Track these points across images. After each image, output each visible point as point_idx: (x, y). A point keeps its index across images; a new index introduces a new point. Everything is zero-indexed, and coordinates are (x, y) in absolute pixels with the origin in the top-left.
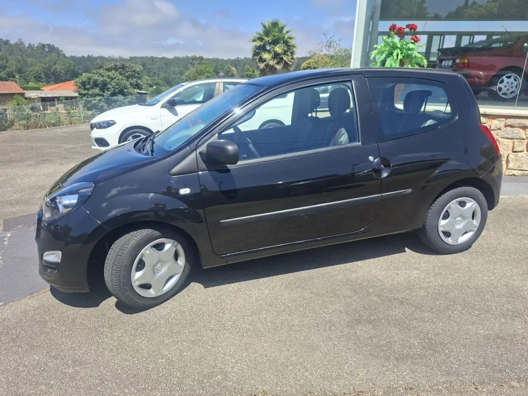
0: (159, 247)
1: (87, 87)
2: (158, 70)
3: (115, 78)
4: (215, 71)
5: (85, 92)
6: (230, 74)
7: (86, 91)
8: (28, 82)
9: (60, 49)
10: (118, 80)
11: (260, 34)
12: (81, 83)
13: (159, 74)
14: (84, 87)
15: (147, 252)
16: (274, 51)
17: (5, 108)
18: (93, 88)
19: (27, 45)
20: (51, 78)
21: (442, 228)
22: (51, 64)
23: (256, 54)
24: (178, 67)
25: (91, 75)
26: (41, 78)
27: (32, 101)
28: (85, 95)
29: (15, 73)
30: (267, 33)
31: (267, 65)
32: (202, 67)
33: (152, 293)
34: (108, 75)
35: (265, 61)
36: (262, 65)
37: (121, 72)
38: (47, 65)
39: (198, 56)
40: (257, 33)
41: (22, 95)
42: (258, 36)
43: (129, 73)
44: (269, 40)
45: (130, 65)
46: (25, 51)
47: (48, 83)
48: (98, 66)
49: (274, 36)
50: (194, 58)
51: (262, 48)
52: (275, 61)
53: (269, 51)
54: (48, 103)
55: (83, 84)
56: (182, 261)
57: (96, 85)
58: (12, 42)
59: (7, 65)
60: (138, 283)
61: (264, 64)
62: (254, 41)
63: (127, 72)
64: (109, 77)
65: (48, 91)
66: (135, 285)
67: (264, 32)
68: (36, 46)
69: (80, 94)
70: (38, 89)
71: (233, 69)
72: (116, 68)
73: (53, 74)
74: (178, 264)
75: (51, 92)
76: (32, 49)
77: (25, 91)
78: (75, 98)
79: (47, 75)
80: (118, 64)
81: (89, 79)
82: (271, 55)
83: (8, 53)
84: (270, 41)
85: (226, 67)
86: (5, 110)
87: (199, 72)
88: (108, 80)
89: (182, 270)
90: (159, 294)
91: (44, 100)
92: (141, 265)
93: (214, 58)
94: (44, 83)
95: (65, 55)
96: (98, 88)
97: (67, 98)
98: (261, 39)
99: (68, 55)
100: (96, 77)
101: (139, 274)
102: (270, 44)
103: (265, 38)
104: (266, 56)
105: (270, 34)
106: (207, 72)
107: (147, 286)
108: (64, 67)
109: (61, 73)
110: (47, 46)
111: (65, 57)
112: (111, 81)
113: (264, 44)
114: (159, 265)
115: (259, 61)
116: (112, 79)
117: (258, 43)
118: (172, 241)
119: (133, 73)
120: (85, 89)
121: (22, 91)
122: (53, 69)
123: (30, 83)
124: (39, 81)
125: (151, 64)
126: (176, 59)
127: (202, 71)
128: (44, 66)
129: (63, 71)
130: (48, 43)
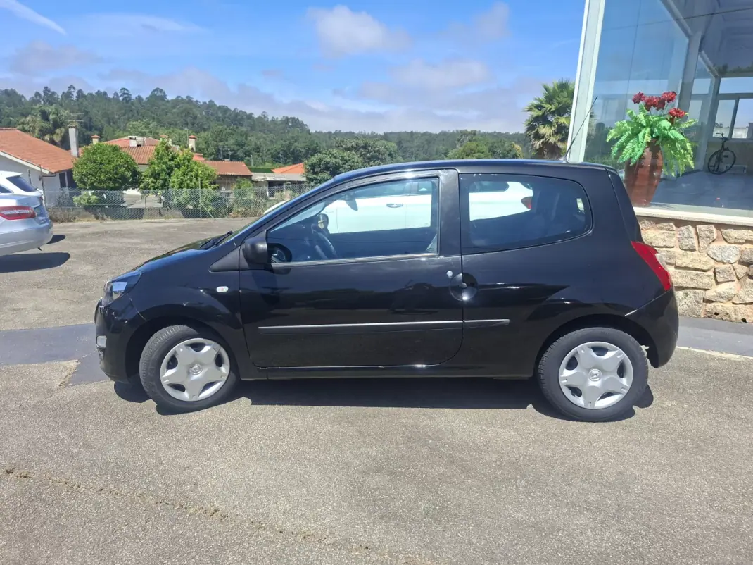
0: (197, 347)
1: (316, 170)
2: (417, 149)
3: (350, 160)
4: (490, 151)
5: (312, 176)
6: (512, 153)
7: (315, 176)
8: (264, 162)
9: (305, 123)
10: (353, 162)
11: (540, 101)
12: (310, 166)
13: (417, 154)
14: (314, 170)
15: (181, 349)
16: (557, 123)
17: (229, 191)
18: (322, 171)
19: (270, 118)
20: (289, 158)
21: (565, 381)
22: (292, 141)
23: (531, 127)
24: (443, 145)
25: (324, 156)
26: (279, 158)
27: (258, 184)
28: (312, 180)
29: (252, 152)
30: (550, 99)
31: (546, 144)
32: (473, 145)
33: (186, 396)
34: (342, 157)
35: (543, 137)
36: (538, 144)
37: (362, 152)
38: (287, 142)
39: (469, 130)
40: (536, 99)
41: (249, 177)
42: (536, 103)
43: (372, 154)
44: (550, 109)
45: (374, 143)
46: (268, 126)
47: (286, 163)
48: (337, 145)
49: (559, 103)
50: (464, 134)
51: (542, 120)
52: (559, 137)
53: (551, 124)
54: (275, 187)
55: (313, 166)
56: (225, 369)
57: (326, 168)
58: (256, 116)
59: (246, 142)
60: (167, 381)
61: (542, 141)
62: (530, 110)
63: (369, 152)
64: (342, 158)
65: (279, 174)
66: (165, 383)
67: (546, 97)
68: (279, 119)
69: (308, 178)
70: (269, 171)
71: (517, 146)
72: (356, 148)
73: (293, 153)
74: (219, 370)
75: (281, 175)
76: (276, 124)
77: (253, 174)
78: (303, 182)
79: (285, 155)
80: (360, 142)
81: (320, 160)
82: (553, 129)
83: (249, 128)
84: (553, 109)
85: (506, 145)
86: (228, 194)
87: (468, 152)
88: (341, 162)
89: (225, 378)
90: (194, 399)
91: (271, 184)
92: (173, 363)
93: (495, 132)
94: (281, 164)
95: (309, 130)
96: (329, 172)
97: (293, 182)
98: (538, 107)
99: (313, 131)
100: (328, 159)
101: (171, 372)
102: (553, 113)
103: (546, 106)
104: (545, 130)
105: (554, 100)
106: (479, 152)
107: (180, 388)
108: (305, 144)
109: (301, 152)
110: (291, 120)
111: (310, 134)
112: (344, 164)
113: (543, 114)
114: (196, 367)
115: (534, 137)
116: (346, 161)
117: (536, 113)
118: (213, 343)
119: (377, 154)
120: (314, 173)
121: (249, 173)
122: (293, 147)
123: (267, 164)
124: (276, 162)
125: (409, 141)
126: (444, 134)
127: (471, 150)
128: (284, 143)
129: (303, 150)
130: (293, 116)
